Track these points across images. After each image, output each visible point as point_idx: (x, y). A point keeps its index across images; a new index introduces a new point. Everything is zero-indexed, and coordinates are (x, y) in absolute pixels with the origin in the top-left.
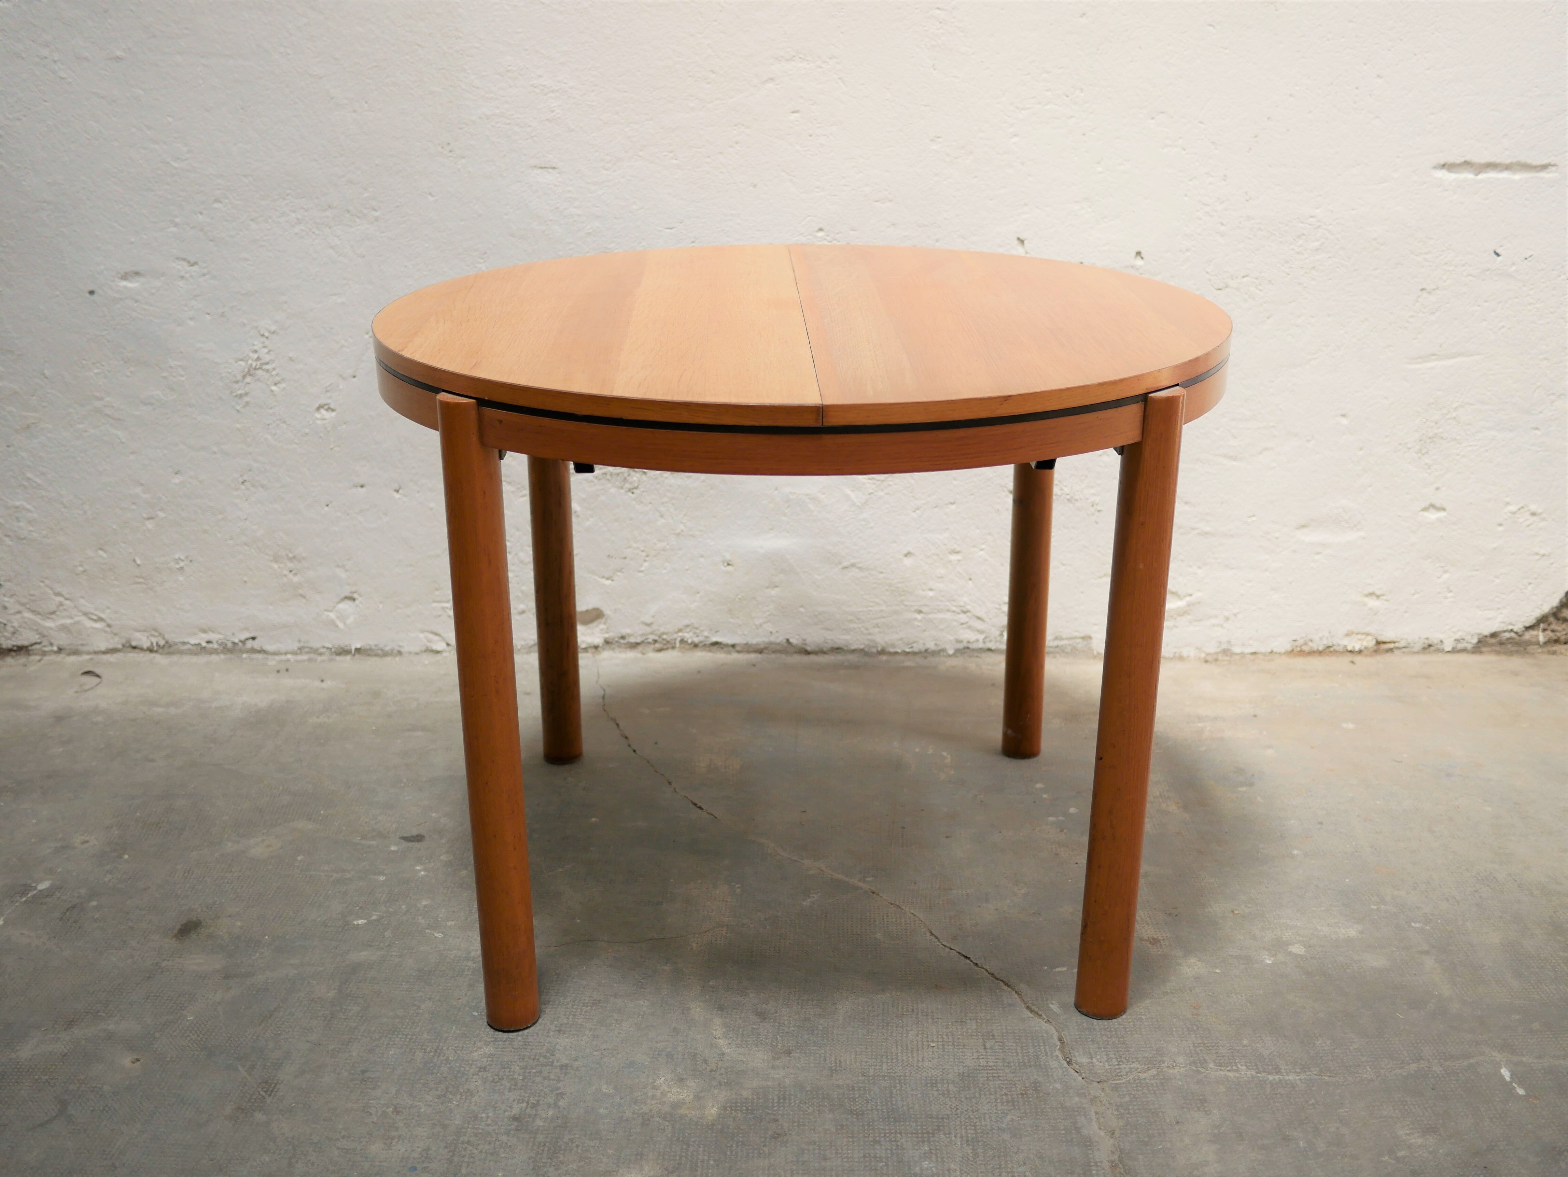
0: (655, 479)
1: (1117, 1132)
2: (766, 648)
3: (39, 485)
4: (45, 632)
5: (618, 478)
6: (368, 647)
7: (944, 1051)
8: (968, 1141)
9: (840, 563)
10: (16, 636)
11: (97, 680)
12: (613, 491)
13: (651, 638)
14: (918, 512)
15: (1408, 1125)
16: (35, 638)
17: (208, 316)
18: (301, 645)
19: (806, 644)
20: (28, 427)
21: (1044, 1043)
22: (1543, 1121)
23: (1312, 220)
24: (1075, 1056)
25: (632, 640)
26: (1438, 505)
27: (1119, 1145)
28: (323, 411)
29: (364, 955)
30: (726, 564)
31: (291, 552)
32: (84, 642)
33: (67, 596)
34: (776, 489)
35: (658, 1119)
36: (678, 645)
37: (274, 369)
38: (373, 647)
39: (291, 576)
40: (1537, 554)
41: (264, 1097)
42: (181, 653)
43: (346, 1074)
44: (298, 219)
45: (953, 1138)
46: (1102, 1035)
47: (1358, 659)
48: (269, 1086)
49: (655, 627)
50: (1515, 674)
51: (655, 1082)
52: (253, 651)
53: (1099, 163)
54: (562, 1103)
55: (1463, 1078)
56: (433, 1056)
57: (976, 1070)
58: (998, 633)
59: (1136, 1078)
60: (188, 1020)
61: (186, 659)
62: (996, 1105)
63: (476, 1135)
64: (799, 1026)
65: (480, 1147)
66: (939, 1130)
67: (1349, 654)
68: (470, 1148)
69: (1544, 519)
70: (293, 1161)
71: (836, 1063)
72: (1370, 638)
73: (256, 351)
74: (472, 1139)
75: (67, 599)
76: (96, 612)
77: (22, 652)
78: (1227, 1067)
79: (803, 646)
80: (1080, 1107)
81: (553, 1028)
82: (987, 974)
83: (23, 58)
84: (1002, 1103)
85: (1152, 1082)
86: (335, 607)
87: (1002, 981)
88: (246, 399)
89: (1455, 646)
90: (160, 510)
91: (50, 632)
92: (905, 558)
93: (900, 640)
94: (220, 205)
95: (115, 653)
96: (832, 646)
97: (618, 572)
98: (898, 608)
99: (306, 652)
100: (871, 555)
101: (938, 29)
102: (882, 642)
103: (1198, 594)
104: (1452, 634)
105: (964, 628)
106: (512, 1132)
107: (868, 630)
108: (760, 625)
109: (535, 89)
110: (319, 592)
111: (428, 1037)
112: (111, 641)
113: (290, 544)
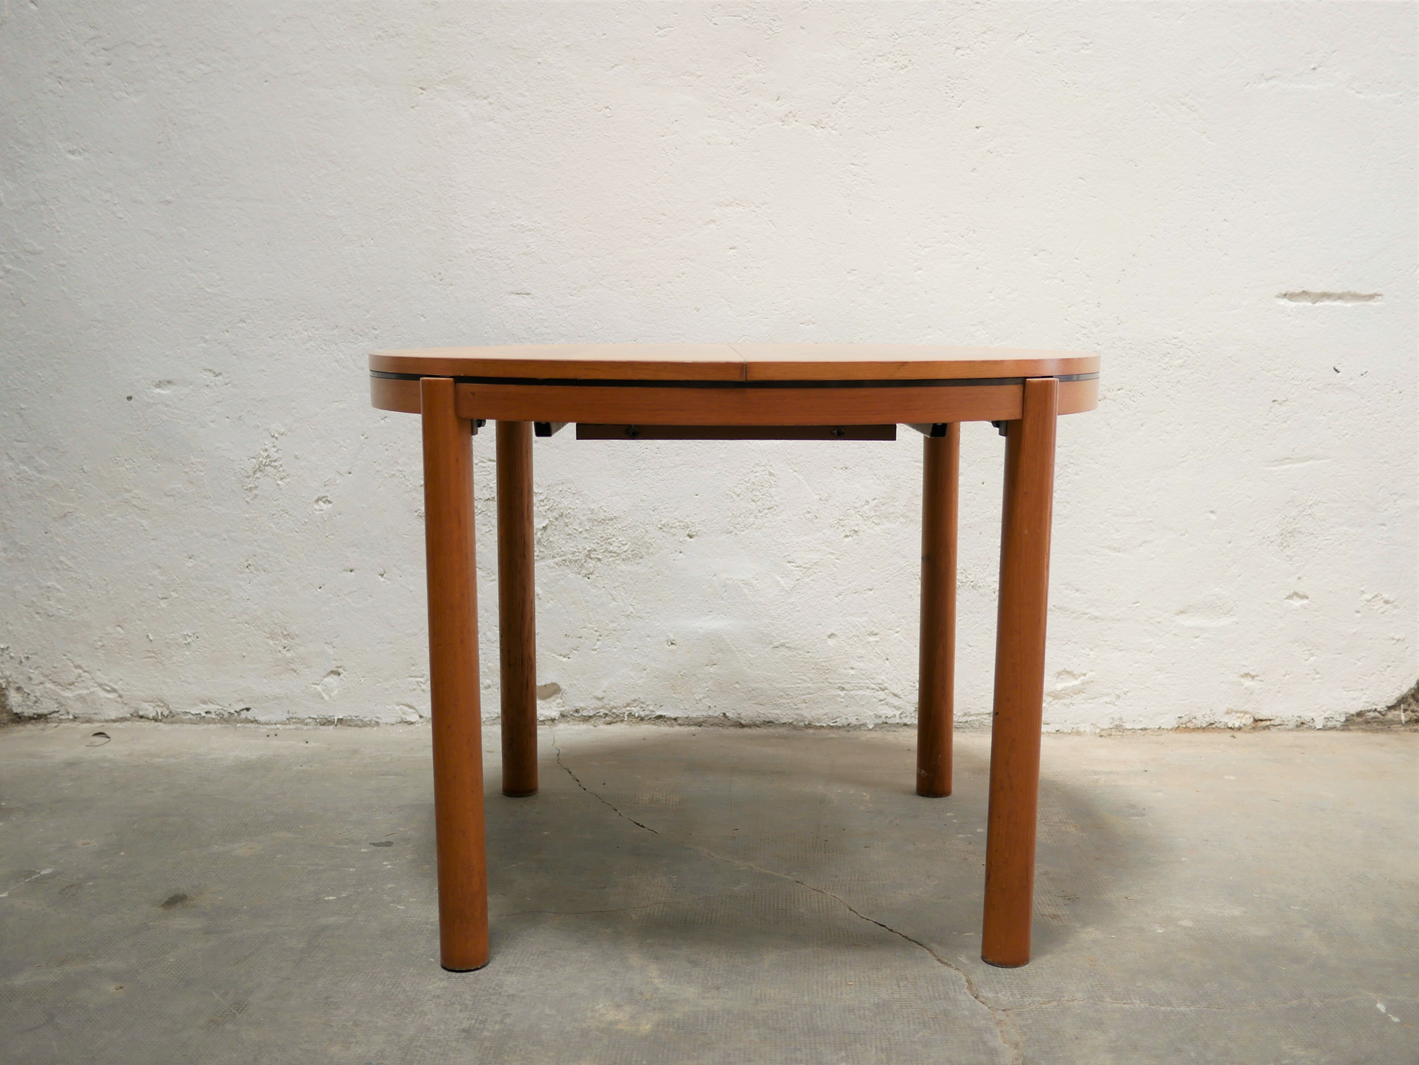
0: (608, 565)
1: (1021, 1045)
2: (704, 722)
3: (70, 567)
4: (63, 702)
5: (576, 564)
6: (350, 718)
7: (861, 988)
8: (882, 1049)
9: (771, 643)
10: (37, 704)
11: (107, 740)
12: (571, 576)
13: (603, 711)
14: (840, 597)
15: (1292, 1042)
16: (54, 707)
17: (227, 419)
18: (290, 715)
19: (740, 718)
20: (65, 516)
21: (953, 984)
23: (1174, 340)
24: (981, 992)
25: (585, 713)
26: (1301, 593)
27: (1023, 1054)
28: (320, 503)
29: (332, 920)
30: (670, 643)
31: (286, 630)
32: (97, 711)
33: (86, 669)
34: (715, 576)
35: (596, 1032)
36: (626, 718)
37: (281, 466)
38: (354, 718)
39: (284, 651)
40: (1393, 639)
41: (235, 1014)
42: (182, 722)
43: (311, 999)
44: (309, 337)
45: (869, 1048)
46: (1006, 978)
47: (1238, 734)
48: (240, 1006)
49: (606, 701)
50: (1382, 745)
51: (594, 1007)
52: (247, 721)
53: (991, 292)
54: (508, 1021)
55: (1342, 1011)
56: (391, 988)
57: (890, 1001)
58: (913, 709)
59: (1038, 1007)
60: (169, 961)
61: (187, 727)
62: (908, 1025)
63: (428, 1042)
64: (728, 971)
65: (431, 1050)
66: (856, 1042)
67: (1230, 731)
68: (422, 1050)
69: (1396, 607)
70: (259, 1057)
71: (761, 995)
72: (1248, 716)
73: (266, 450)
74: (424, 1044)
75: (85, 672)
76: (110, 684)
77: (41, 720)
78: (1123, 1001)
79: (739, 720)
80: (986, 1028)
81: (502, 969)
82: (901, 937)
83: (89, 202)
84: (914, 1024)
86: (322, 680)
87: (915, 941)
88: (255, 492)
89: (1325, 723)
90: (173, 591)
91: (68, 701)
92: (829, 639)
93: (825, 714)
94: (244, 324)
95: (124, 722)
96: (765, 719)
97: (574, 650)
98: (823, 685)
99: (294, 722)
100: (799, 636)
101: (853, 181)
102: (809, 717)
103: (1091, 673)
104: (1322, 713)
105: (883, 704)
106: (461, 1040)
107: (796, 705)
108: (700, 700)
109: (514, 229)
110: (309, 667)
111: (388, 975)
112: (122, 710)
113: (286, 623)
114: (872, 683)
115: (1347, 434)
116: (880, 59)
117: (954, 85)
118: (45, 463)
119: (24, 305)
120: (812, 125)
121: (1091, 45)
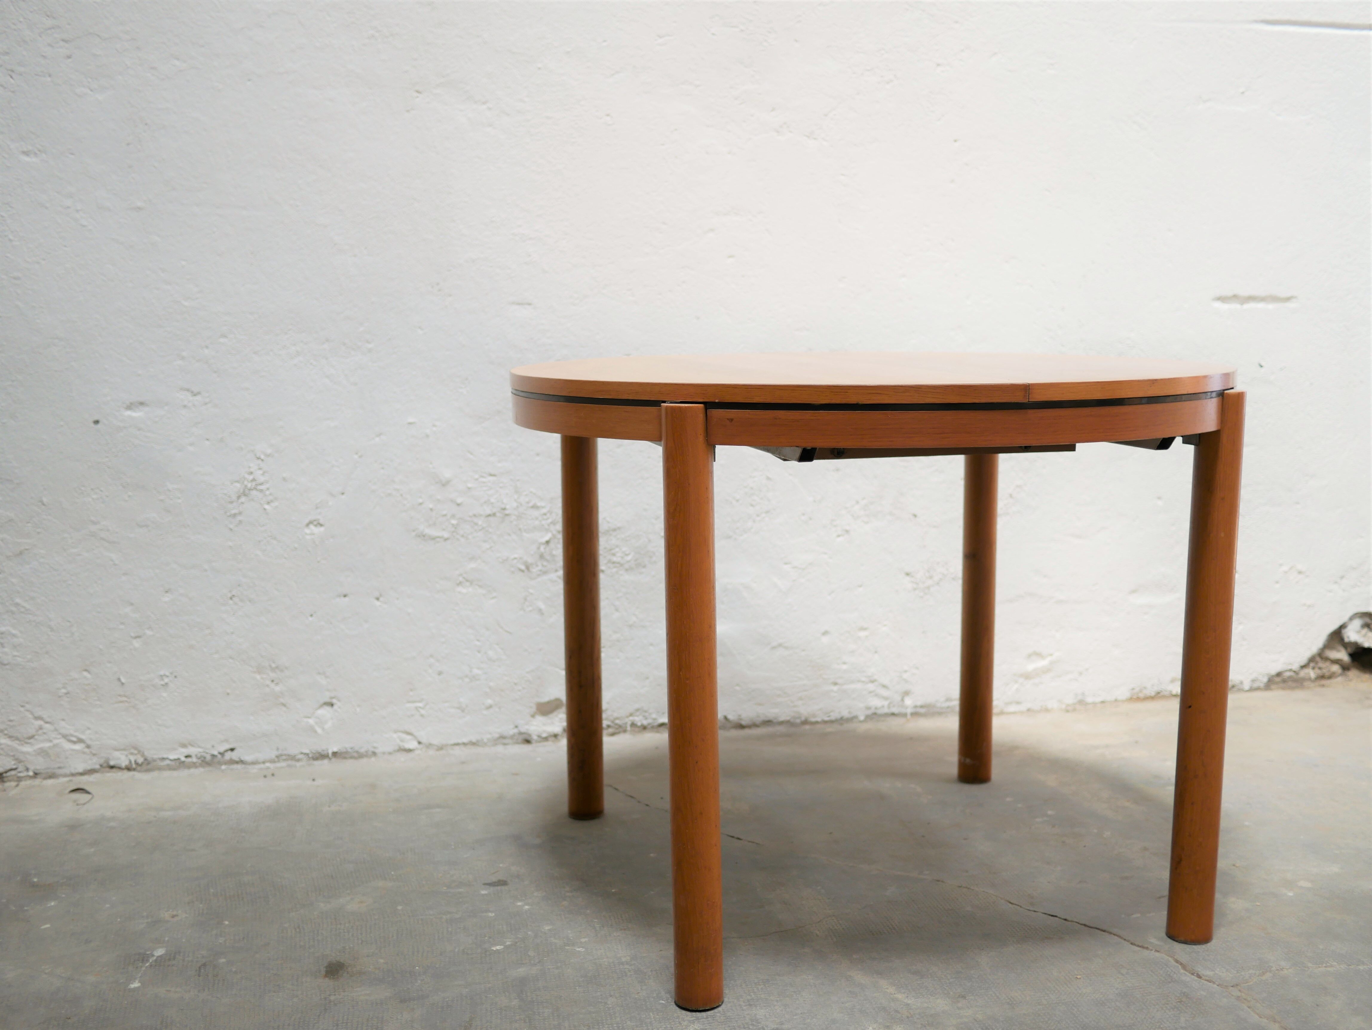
1: (1277, 1018)
3: (27, 610)
4: (22, 757)
6: (344, 750)
7: (1091, 980)
9: (769, 644)
11: (89, 795)
14: (832, 595)
16: (11, 764)
17: (207, 442)
18: (280, 752)
19: (741, 719)
20: (21, 553)
21: (1166, 966)
23: (1127, 341)
24: (1198, 971)
28: (312, 526)
29: (522, 971)
31: (274, 662)
32: (62, 765)
33: (48, 720)
36: (629, 728)
37: (268, 489)
38: (350, 750)
39: (272, 685)
40: (1304, 605)
42: (160, 769)
44: (297, 352)
46: (1208, 955)
52: (232, 762)
57: (1128, 990)
58: (900, 698)
59: (1259, 980)
61: (166, 774)
64: (956, 978)
69: (1307, 577)
71: (1009, 999)
73: (251, 473)
75: (47, 723)
76: (77, 734)
78: (1323, 964)
79: (739, 722)
80: (1232, 1005)
81: (741, 1004)
82: (1081, 925)
83: (47, 208)
85: (1274, 981)
86: (314, 713)
87: (1098, 928)
88: (239, 518)
89: (1252, 685)
90: (148, 629)
91: (27, 756)
92: (823, 637)
93: (820, 710)
94: (226, 340)
95: (92, 774)
96: (764, 719)
98: (818, 681)
99: (285, 760)
100: (795, 635)
102: (806, 714)
103: (1058, 653)
104: (1249, 676)
105: (872, 696)
107: (793, 703)
109: (515, 237)
110: (300, 700)
112: (90, 762)
113: (274, 655)
114: (863, 676)
116: (868, 73)
117: (935, 99)
120: (806, 136)
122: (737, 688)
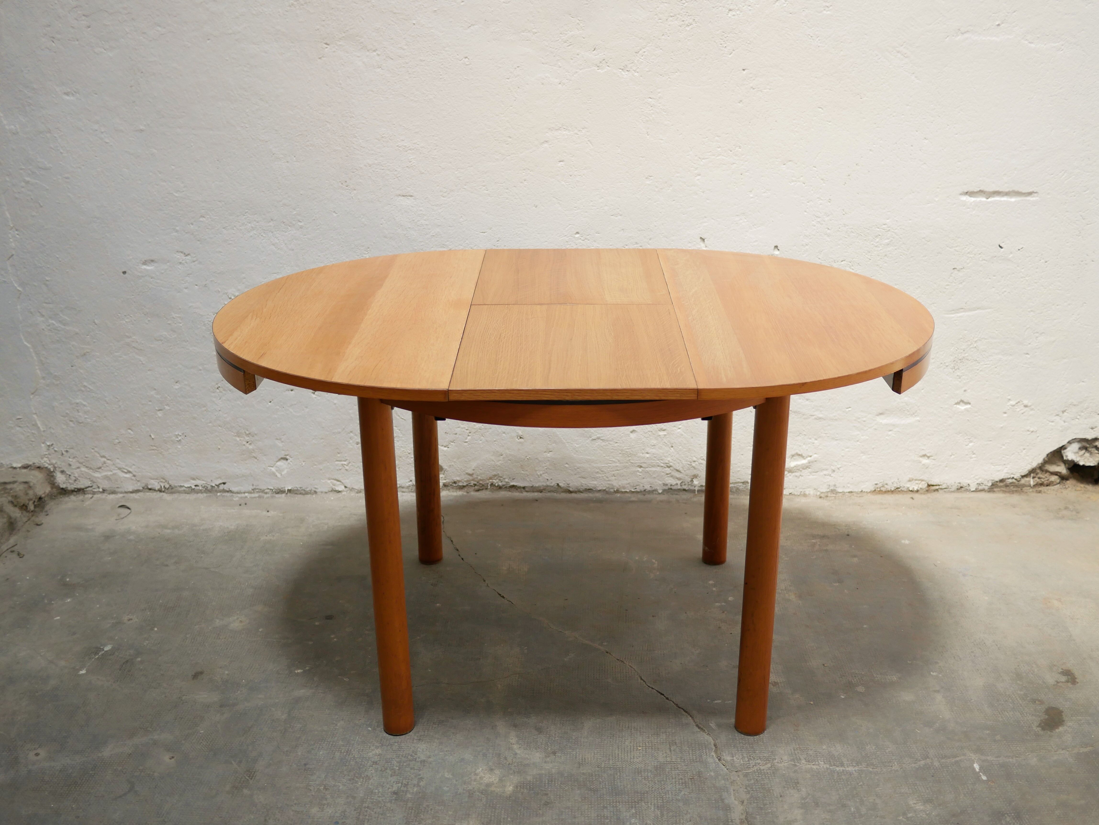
1: (745, 802)
2: (544, 489)
3: (92, 390)
4: (94, 480)
6: (296, 489)
7: (646, 752)
8: (658, 807)
9: (591, 437)
10: (76, 482)
11: (128, 511)
13: (472, 483)
15: (916, 798)
16: (89, 483)
17: (196, 287)
18: (254, 487)
19: (569, 487)
20: (85, 354)
21: (705, 747)
22: (995, 796)
23: (884, 226)
24: (723, 756)
25: (461, 484)
26: (965, 401)
27: (746, 810)
29: (302, 692)
30: (519, 438)
31: (247, 430)
32: (119, 486)
33: (109, 458)
35: (478, 793)
36: (489, 487)
38: (299, 489)
39: (247, 445)
40: (1028, 431)
41: (248, 780)
42: (179, 492)
43: (295, 766)
44: (252, 227)
45: (650, 805)
46: (740, 743)
47: (916, 496)
48: (251, 773)
49: (475, 476)
50: (1014, 506)
51: (476, 771)
52: (224, 491)
53: (751, 191)
54: (422, 784)
55: (951, 770)
56: (346, 755)
57: (665, 764)
58: (690, 479)
59: (758, 769)
60: (201, 733)
61: (183, 496)
62: (675, 786)
63: (372, 803)
64: (561, 737)
65: (375, 810)
66: (641, 800)
67: (910, 492)
68: (369, 810)
69: (1032, 409)
70: (267, 818)
71: (582, 759)
72: (923, 483)
74: (370, 805)
75: (108, 460)
76: (127, 468)
77: (80, 492)
78: (813, 762)
79: (568, 488)
80: (724, 787)
81: (416, 738)
82: (673, 704)
83: (82, 131)
84: (679, 784)
85: (768, 771)
86: (275, 464)
87: (682, 709)
89: (977, 487)
90: (166, 405)
91: (98, 480)
92: (631, 434)
93: (629, 484)
94: (204, 219)
95: (138, 492)
96: (586, 488)
97: (452, 442)
98: (627, 464)
99: (257, 492)
100: (610, 432)
101: (650, 111)
102: (617, 486)
103: (815, 455)
104: (976, 480)
105: (668, 477)
106: (393, 801)
107: (608, 478)
108: (541, 475)
109: (400, 148)
110: (265, 455)
111: (342, 744)
112: (136, 485)
113: (247, 426)
114: (661, 463)
115: (1005, 291)
116: (671, 18)
117: (727, 38)
118: (67, 318)
119: (41, 207)
120: (620, 69)
121: (831, 7)
122: (567, 465)
